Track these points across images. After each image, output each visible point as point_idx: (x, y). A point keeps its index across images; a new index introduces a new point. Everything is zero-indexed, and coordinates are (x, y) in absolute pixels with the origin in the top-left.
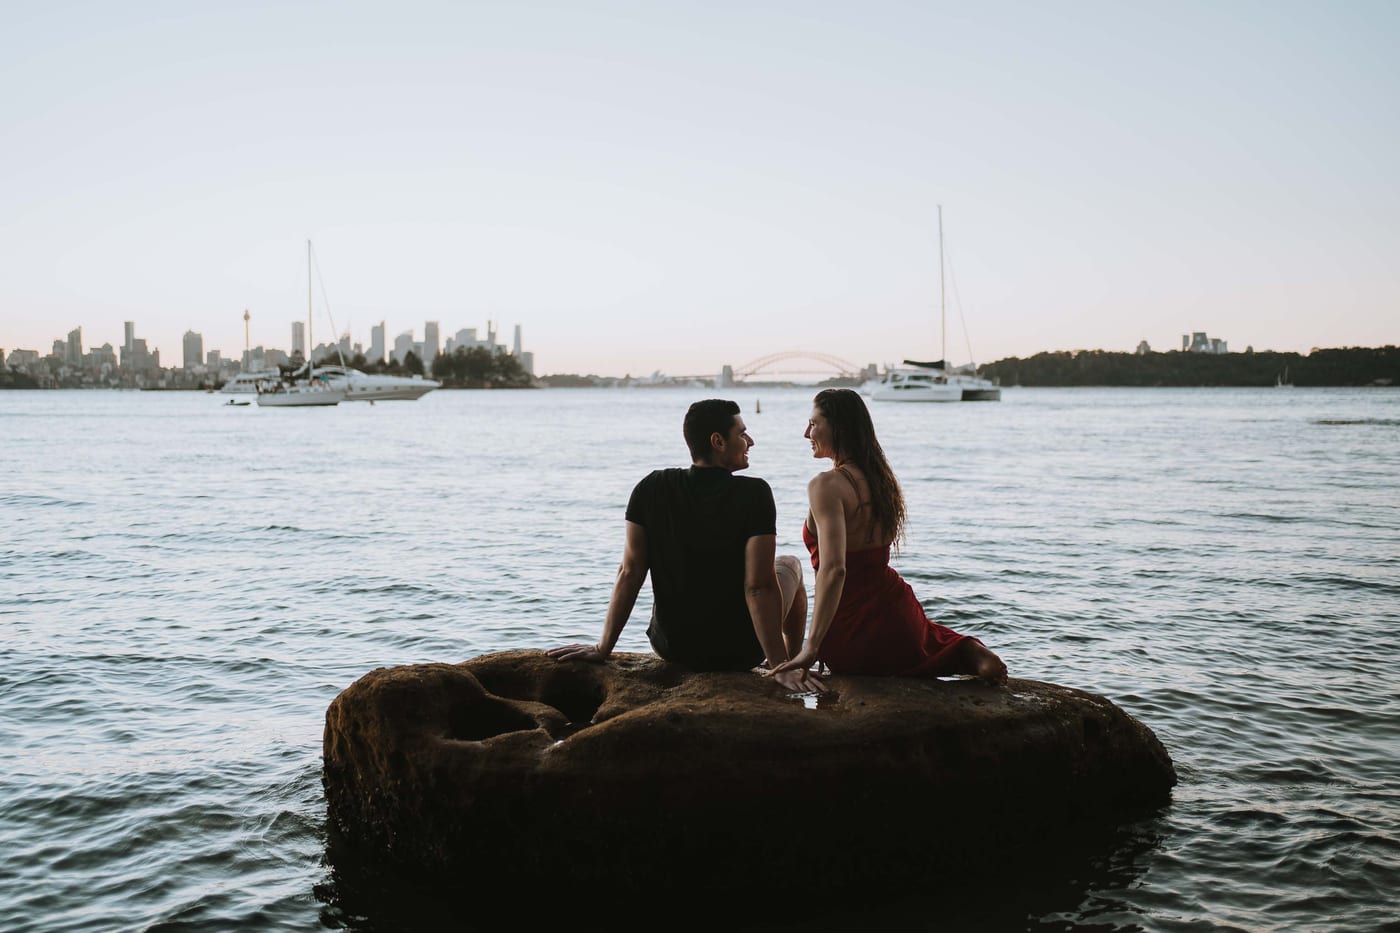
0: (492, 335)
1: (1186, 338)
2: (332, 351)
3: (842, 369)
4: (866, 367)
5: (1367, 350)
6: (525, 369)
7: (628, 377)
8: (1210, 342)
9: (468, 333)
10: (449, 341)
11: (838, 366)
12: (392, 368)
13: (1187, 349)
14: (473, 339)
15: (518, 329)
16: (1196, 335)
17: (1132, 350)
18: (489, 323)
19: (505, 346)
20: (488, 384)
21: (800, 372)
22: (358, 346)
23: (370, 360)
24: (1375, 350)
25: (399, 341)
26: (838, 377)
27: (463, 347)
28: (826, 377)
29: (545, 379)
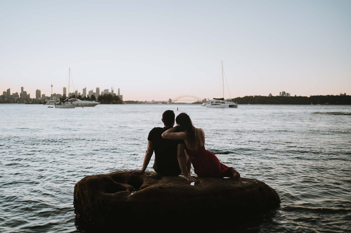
0: (113, 91)
1: (280, 93)
2: (73, 95)
3: (198, 99)
4: (204, 99)
5: (323, 96)
6: (121, 99)
7: (146, 101)
8: (286, 94)
9: (107, 90)
10: (102, 92)
11: (197, 99)
12: (88, 99)
13: (281, 95)
14: (108, 92)
15: (119, 89)
16: (283, 92)
17: (268, 96)
18: (112, 88)
19: (116, 94)
20: (112, 103)
21: (188, 100)
22: (79, 93)
23: (82, 97)
24: (325, 96)
25: (89, 92)
26: (197, 101)
27: (105, 94)
28: (194, 102)
29: (125, 102)
